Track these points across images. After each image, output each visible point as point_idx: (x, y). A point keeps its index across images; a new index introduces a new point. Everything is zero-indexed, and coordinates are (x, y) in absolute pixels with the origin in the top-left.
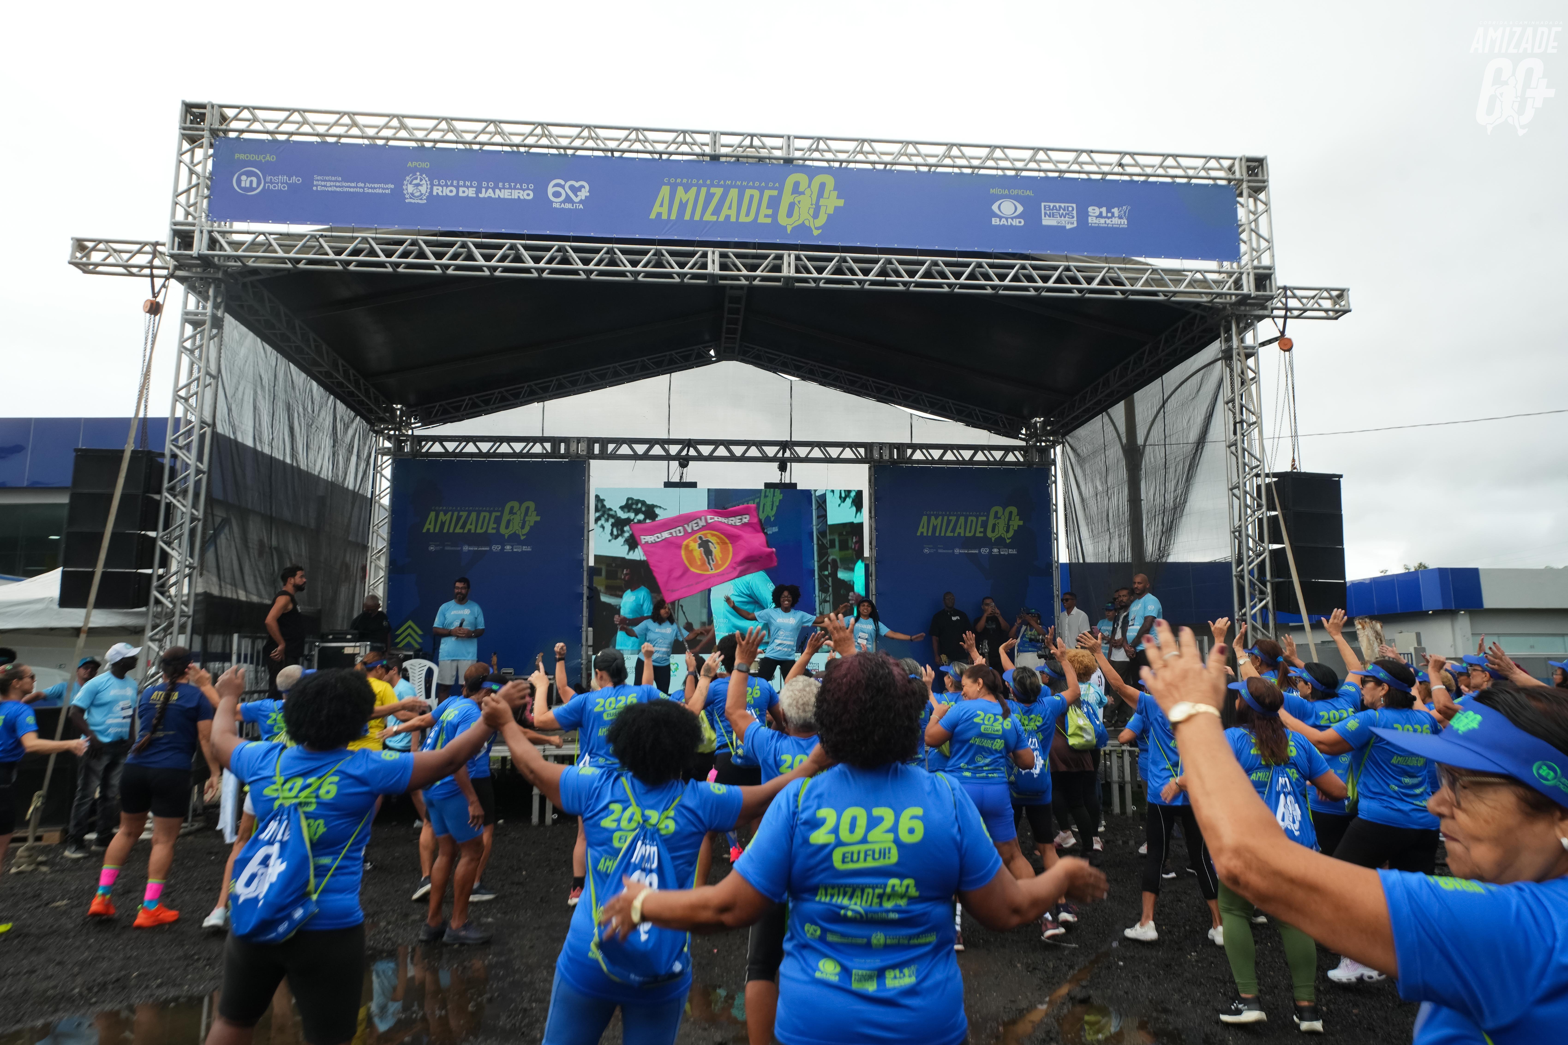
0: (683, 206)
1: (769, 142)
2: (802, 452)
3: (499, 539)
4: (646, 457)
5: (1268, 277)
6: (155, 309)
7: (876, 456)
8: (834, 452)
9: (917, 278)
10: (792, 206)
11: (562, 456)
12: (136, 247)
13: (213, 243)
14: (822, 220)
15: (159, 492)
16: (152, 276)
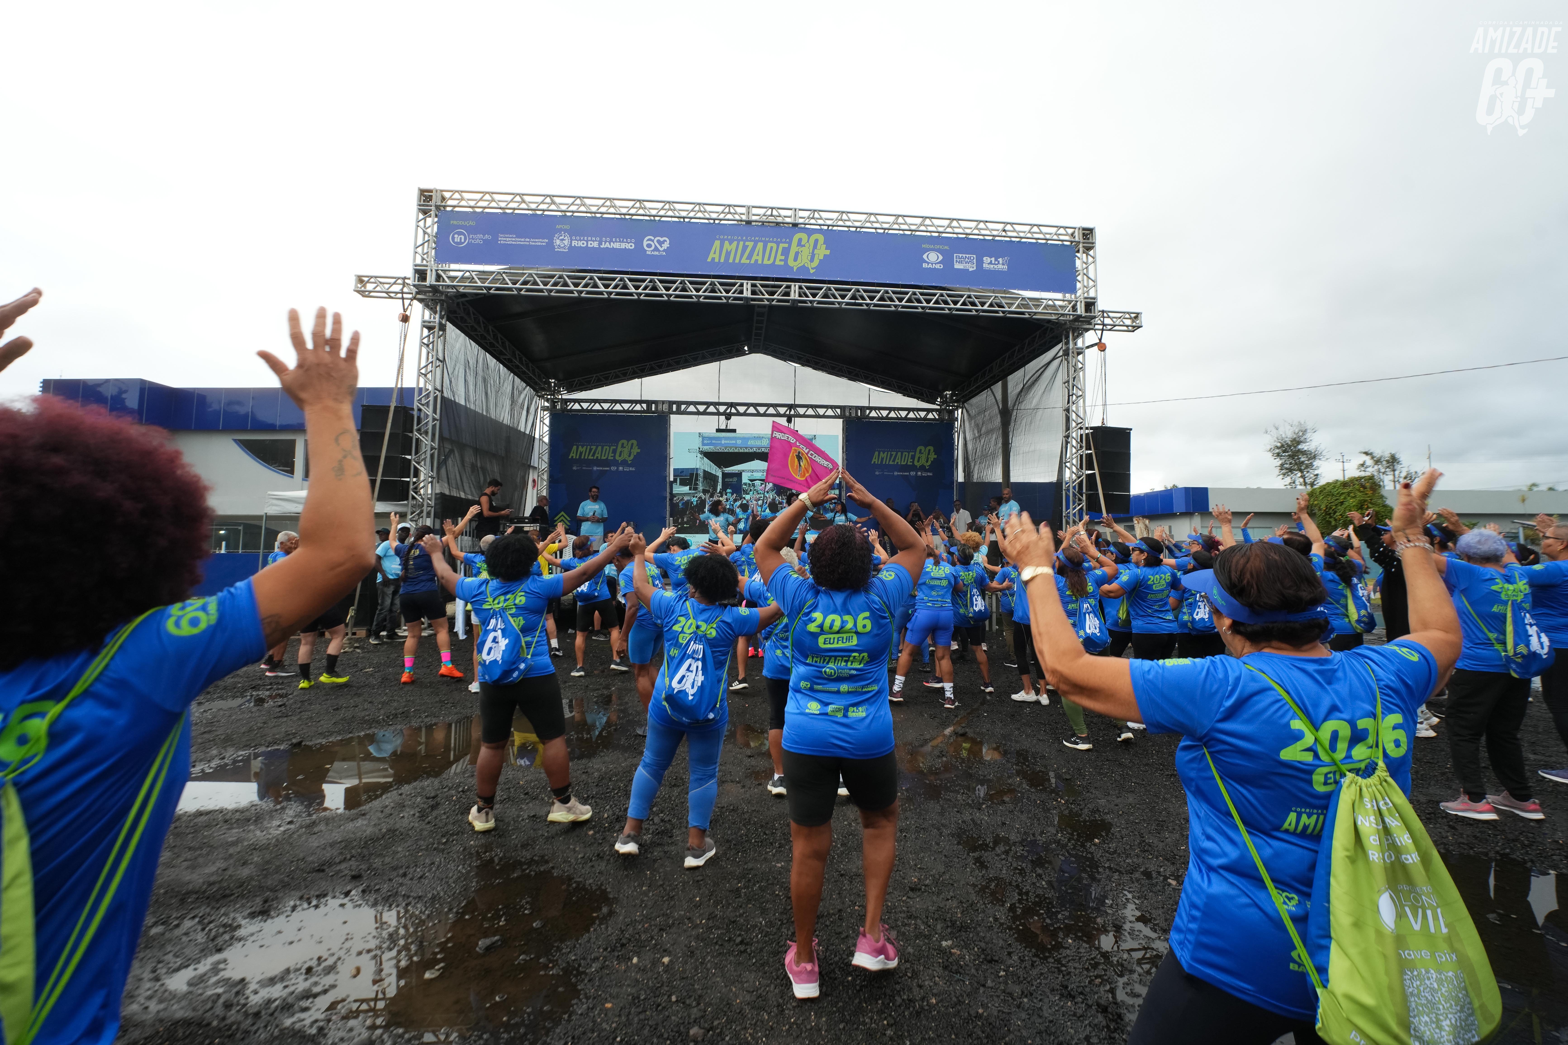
0: (728, 254)
1: (783, 213)
2: (801, 411)
3: (615, 463)
4: (705, 413)
5: (1093, 304)
6: (405, 319)
7: (847, 414)
8: (821, 411)
9: (875, 301)
10: (797, 254)
11: (653, 412)
12: (393, 281)
13: (439, 277)
14: (816, 263)
15: (412, 432)
16: (403, 299)
